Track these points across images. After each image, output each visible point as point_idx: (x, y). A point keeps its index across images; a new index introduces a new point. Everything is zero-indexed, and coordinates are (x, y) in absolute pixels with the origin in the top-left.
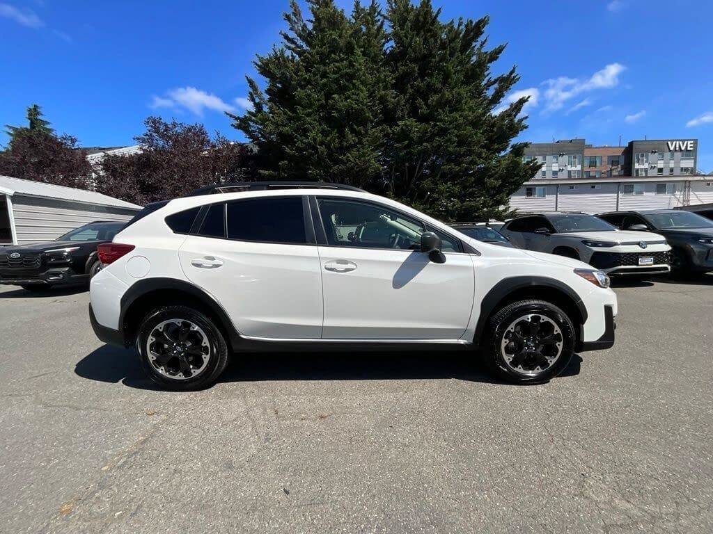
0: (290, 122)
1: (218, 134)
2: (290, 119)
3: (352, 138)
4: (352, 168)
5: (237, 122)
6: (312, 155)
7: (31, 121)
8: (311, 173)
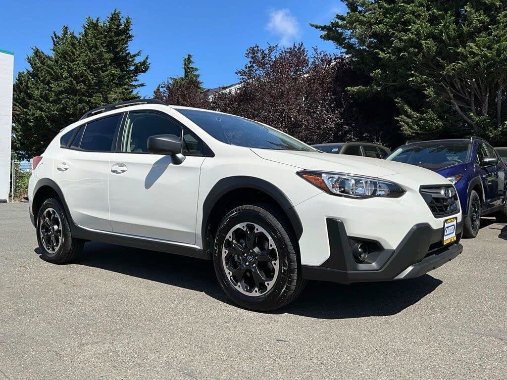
0: (386, 17)
1: (315, 50)
2: (386, 12)
3: (477, 18)
4: (477, 63)
5: (324, 33)
6: (416, 55)
7: (185, 70)
8: (412, 81)
